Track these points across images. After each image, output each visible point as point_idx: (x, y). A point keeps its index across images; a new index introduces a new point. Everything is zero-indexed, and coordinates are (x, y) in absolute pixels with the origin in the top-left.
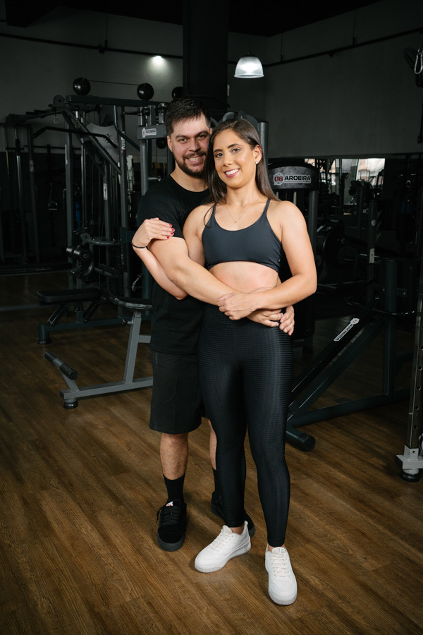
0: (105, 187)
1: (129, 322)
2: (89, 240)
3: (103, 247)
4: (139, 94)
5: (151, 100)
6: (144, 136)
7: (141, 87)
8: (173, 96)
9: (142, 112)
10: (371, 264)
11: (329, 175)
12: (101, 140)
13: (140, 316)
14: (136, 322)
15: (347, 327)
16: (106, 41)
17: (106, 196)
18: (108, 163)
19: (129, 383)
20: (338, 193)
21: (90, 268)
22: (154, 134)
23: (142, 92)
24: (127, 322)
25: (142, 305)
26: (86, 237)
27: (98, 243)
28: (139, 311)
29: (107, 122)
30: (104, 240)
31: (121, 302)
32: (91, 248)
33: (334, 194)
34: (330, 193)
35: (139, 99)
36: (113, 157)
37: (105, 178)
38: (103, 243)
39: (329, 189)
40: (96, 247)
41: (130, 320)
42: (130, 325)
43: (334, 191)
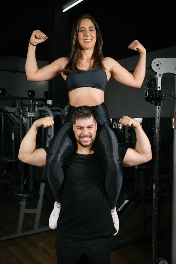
0: (13, 134)
1: (20, 203)
2: (5, 159)
3: (12, 162)
4: (29, 95)
5: (34, 97)
6: (28, 116)
7: (29, 91)
8: (44, 95)
9: (28, 105)
10: (136, 169)
11: (118, 124)
12: (12, 115)
13: (25, 200)
14: (23, 203)
15: (123, 204)
16: (17, 69)
17: (13, 138)
18: (14, 124)
19: (19, 234)
20: (122, 133)
21: (5, 172)
22: (33, 115)
23: (30, 94)
24: (19, 203)
25: (26, 195)
26: (3, 158)
27: (9, 160)
28: (25, 198)
29: (14, 106)
30: (12, 159)
31: (16, 194)
32: (5, 163)
33: (121, 133)
34: (119, 132)
35: (28, 97)
36: (17, 121)
37: (13, 130)
38: (11, 161)
39: (119, 131)
40: (8, 162)
41: (21, 202)
42: (20, 204)
43: (121, 132)
